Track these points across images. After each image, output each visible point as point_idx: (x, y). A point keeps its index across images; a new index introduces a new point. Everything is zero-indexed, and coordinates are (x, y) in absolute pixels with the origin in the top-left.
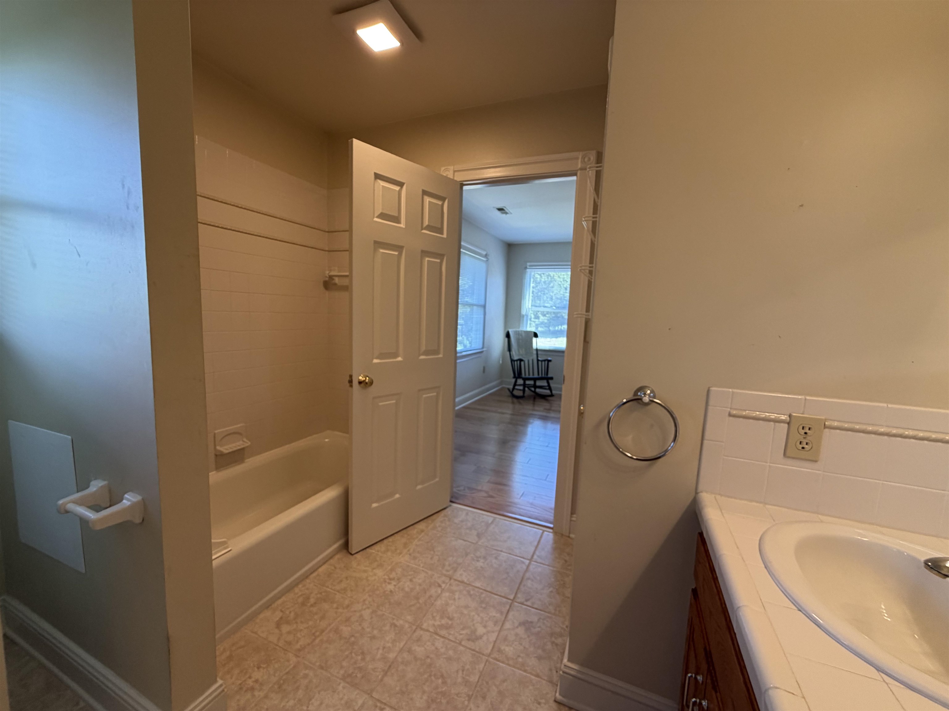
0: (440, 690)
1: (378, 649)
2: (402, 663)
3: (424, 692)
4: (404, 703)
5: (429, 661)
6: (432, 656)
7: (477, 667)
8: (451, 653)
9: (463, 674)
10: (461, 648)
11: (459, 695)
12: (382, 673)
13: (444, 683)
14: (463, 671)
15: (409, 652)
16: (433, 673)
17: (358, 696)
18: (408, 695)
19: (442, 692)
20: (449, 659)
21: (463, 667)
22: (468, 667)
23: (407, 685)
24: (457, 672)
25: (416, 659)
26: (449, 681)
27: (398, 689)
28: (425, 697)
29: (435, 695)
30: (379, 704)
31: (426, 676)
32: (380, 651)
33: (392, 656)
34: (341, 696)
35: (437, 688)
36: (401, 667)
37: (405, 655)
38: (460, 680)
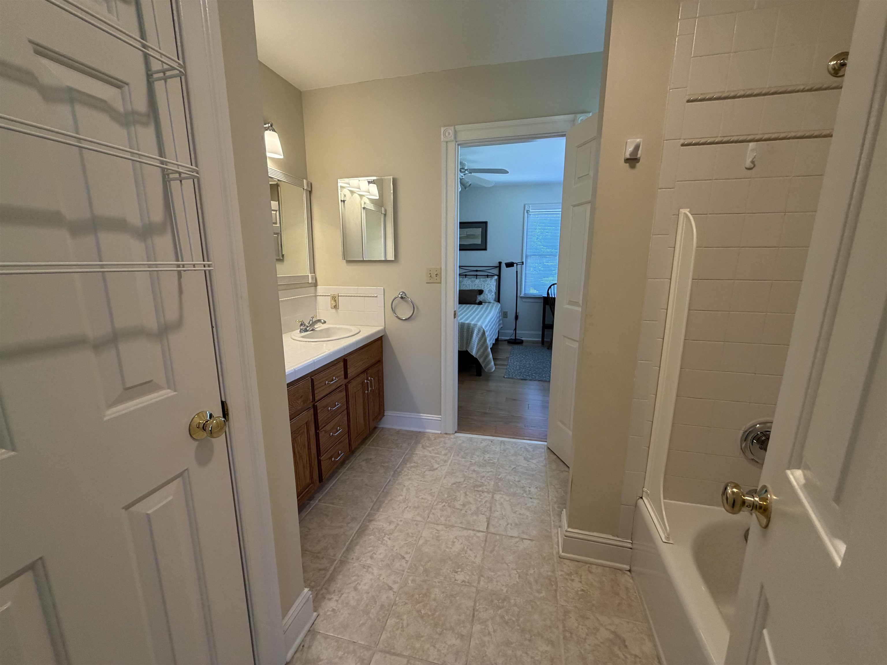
0: (421, 604)
1: (495, 631)
2: (464, 622)
3: (435, 600)
4: (448, 588)
5: (439, 630)
6: (437, 636)
7: (388, 635)
8: (418, 645)
9: (402, 623)
10: (406, 653)
11: (404, 603)
12: (477, 608)
13: (419, 611)
14: (402, 627)
15: (462, 636)
16: (431, 618)
17: (487, 586)
18: (447, 595)
19: (419, 603)
20: (418, 637)
21: (403, 631)
22: (398, 632)
23: (451, 602)
24: (408, 625)
25: (452, 629)
26: (415, 613)
27: (458, 598)
28: (433, 596)
29: (425, 599)
30: (467, 584)
31: (437, 614)
32: (491, 629)
33: (477, 627)
34: (499, 584)
35: (424, 606)
36: (463, 617)
37: (464, 632)
38: (405, 617)
